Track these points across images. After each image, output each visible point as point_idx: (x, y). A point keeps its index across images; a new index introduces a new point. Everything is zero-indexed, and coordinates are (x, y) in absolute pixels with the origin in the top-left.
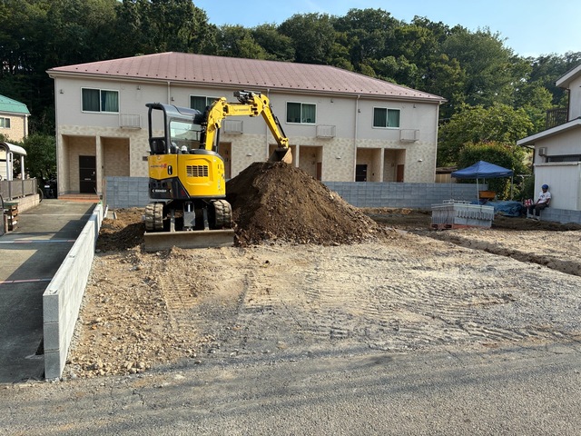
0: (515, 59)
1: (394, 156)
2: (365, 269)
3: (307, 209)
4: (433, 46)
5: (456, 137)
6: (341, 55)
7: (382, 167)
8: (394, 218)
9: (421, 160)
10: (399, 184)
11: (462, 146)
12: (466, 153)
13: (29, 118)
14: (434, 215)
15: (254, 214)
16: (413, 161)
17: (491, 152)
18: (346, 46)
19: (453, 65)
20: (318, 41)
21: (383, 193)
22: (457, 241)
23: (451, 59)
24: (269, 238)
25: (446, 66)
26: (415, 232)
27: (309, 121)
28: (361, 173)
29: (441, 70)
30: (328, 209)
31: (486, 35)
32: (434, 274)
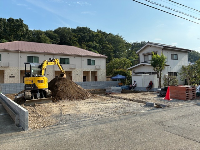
0: (127, 43)
1: (94, 73)
2: (90, 105)
3: (72, 91)
4: (103, 39)
5: (111, 67)
6: (75, 41)
7: (91, 77)
8: (95, 92)
9: (102, 75)
10: (96, 82)
11: (113, 70)
12: (114, 72)
14: (106, 90)
15: (56, 93)
16: (100, 74)
17: (121, 72)
18: (77, 38)
19: (110, 45)
20: (67, 36)
21: (92, 85)
22: (112, 97)
23: (109, 43)
24: (62, 99)
25: (108, 45)
26: (101, 95)
27: (67, 63)
28: (85, 79)
29: (106, 46)
30: (78, 90)
31: (118, 36)
32: (107, 105)
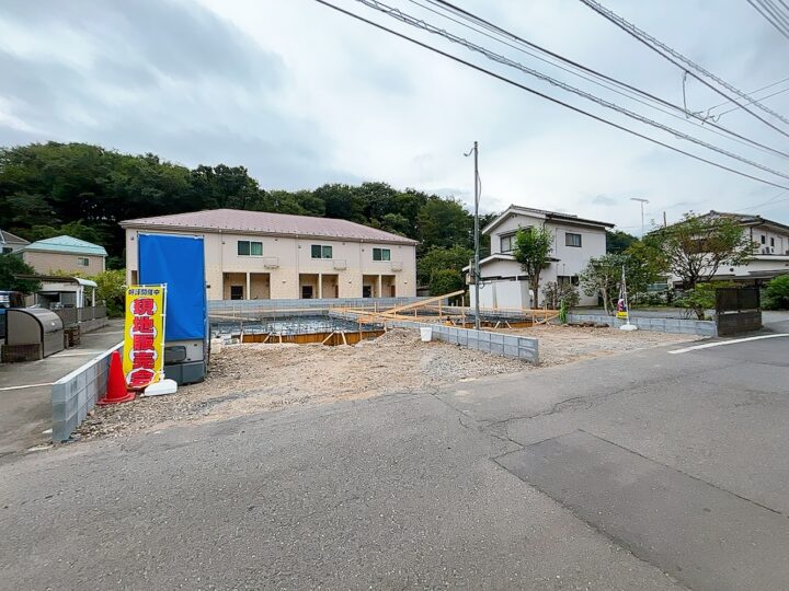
1: (389, 280)
7: (380, 288)
9: (406, 283)
10: (393, 298)
13: (106, 258)
16: (401, 283)
27: (328, 257)
28: (367, 292)
31: (452, 202)
